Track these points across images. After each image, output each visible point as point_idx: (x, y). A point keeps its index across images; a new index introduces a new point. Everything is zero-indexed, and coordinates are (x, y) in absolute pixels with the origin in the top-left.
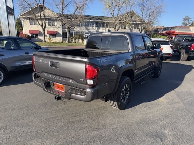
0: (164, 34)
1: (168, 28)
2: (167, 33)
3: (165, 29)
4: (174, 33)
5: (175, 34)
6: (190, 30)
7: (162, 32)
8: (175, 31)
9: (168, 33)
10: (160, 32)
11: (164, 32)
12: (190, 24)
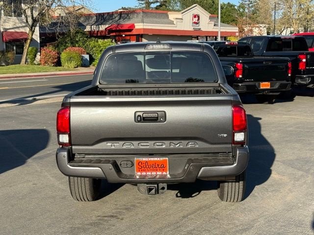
0: (103, 34)
1: (111, 15)
2: (110, 31)
3: (102, 18)
4: (130, 30)
5: (134, 32)
6: (172, 23)
7: (94, 28)
8: (133, 26)
9: (115, 31)
10: (88, 29)
11: (103, 28)
12: (158, 4)
